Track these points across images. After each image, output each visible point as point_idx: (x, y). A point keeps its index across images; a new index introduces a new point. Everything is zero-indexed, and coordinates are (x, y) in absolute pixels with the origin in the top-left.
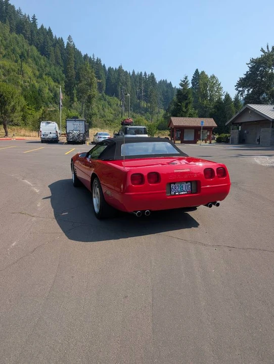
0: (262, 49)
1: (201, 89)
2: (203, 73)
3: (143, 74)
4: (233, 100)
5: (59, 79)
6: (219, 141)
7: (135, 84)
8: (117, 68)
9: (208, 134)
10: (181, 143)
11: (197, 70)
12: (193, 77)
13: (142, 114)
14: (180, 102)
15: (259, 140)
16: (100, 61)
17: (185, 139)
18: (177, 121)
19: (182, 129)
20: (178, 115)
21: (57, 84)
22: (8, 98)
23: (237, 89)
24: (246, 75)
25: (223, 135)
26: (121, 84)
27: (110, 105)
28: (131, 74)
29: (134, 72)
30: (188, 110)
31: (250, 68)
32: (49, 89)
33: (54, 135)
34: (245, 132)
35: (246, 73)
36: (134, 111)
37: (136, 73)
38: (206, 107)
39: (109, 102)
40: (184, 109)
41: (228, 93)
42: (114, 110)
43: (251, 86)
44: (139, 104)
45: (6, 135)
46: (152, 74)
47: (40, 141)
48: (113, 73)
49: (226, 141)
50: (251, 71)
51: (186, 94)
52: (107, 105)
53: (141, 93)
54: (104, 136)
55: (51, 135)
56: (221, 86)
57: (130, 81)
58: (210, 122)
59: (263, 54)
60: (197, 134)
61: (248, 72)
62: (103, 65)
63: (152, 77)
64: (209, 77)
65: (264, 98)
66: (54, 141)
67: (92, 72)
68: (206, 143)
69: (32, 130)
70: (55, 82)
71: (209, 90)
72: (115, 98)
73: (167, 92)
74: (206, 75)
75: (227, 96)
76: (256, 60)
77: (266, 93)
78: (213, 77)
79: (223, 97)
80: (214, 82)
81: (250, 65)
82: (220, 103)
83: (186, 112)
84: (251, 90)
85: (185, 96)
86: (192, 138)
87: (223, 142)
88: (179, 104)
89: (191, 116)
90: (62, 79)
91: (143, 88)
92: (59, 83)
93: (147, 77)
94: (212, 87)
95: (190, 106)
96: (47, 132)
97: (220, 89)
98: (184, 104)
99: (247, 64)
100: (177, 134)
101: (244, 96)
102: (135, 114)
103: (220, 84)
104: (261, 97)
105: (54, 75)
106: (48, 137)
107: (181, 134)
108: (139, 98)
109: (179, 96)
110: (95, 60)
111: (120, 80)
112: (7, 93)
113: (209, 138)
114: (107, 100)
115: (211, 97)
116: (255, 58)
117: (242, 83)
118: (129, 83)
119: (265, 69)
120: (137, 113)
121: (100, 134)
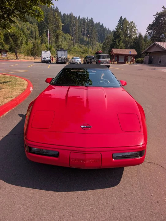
0: (163, 6)
1: (125, 30)
2: (125, 19)
3: (86, 19)
4: (143, 37)
5: (33, 22)
6: (137, 62)
7: (81, 26)
8: (69, 14)
9: (132, 58)
10: (117, 63)
11: (121, 17)
12: (119, 22)
13: (85, 45)
14: (115, 39)
15: (160, 62)
16: (58, 9)
17: (119, 61)
18: (116, 51)
19: (118, 56)
20: (114, 47)
21: (31, 25)
22: (18, 36)
23: (147, 31)
24: (153, 22)
25: (140, 59)
26: (72, 25)
27: (65, 39)
28: (78, 18)
29: (79, 17)
30: (120, 44)
31: (155, 18)
32: (27, 29)
33: (49, 59)
34: (152, 57)
35: (153, 21)
36: (80, 43)
37: (81, 18)
38: (127, 42)
39: (64, 37)
40: (118, 44)
41: (141, 33)
42: (68, 42)
43: (155, 29)
44: (83, 39)
45: (17, 59)
46: (91, 18)
47: (41, 62)
48: (66, 18)
49: (142, 63)
50: (156, 20)
51: (119, 34)
52: (64, 39)
53: (85, 32)
54: (77, 59)
55: (48, 58)
56: (137, 28)
57: (78, 23)
58: (134, 52)
59: (164, 9)
60: (126, 58)
61: (154, 21)
62: (60, 12)
63: (92, 20)
64: (130, 22)
65: (162, 37)
66: (48, 62)
67: (59, 19)
68: (130, 63)
69: (28, 55)
70: (30, 23)
71: (129, 31)
72: (68, 35)
73: (101, 31)
74: (128, 21)
75: (140, 35)
76: (159, 13)
77: (164, 34)
78: (132, 22)
79: (138, 35)
80: (133, 26)
81: (155, 17)
82: (137, 40)
83: (119, 46)
84: (156, 32)
85: (118, 35)
86: (123, 61)
87: (140, 63)
88: (115, 41)
89: (121, 48)
90: (35, 22)
91: (86, 28)
92: (32, 24)
93: (89, 21)
94: (131, 29)
95: (121, 42)
96: (46, 57)
97: (136, 30)
98: (117, 41)
99: (154, 16)
100: (115, 58)
101: (151, 36)
102: (81, 45)
103: (136, 27)
104: (161, 36)
105: (29, 18)
106: (46, 60)
107: (117, 58)
108: (83, 35)
109: (115, 36)
110: (55, 9)
111: (71, 23)
112: (18, 33)
113: (133, 61)
114: (63, 36)
115: (130, 35)
116: (159, 12)
117: (150, 27)
118: (77, 25)
119: (164, 19)
120: (82, 44)
121: (75, 58)
